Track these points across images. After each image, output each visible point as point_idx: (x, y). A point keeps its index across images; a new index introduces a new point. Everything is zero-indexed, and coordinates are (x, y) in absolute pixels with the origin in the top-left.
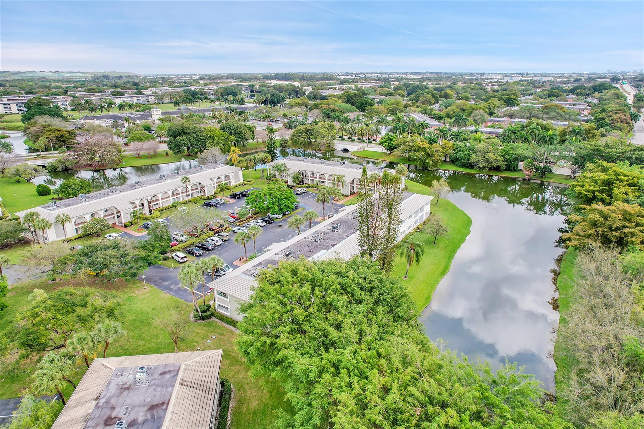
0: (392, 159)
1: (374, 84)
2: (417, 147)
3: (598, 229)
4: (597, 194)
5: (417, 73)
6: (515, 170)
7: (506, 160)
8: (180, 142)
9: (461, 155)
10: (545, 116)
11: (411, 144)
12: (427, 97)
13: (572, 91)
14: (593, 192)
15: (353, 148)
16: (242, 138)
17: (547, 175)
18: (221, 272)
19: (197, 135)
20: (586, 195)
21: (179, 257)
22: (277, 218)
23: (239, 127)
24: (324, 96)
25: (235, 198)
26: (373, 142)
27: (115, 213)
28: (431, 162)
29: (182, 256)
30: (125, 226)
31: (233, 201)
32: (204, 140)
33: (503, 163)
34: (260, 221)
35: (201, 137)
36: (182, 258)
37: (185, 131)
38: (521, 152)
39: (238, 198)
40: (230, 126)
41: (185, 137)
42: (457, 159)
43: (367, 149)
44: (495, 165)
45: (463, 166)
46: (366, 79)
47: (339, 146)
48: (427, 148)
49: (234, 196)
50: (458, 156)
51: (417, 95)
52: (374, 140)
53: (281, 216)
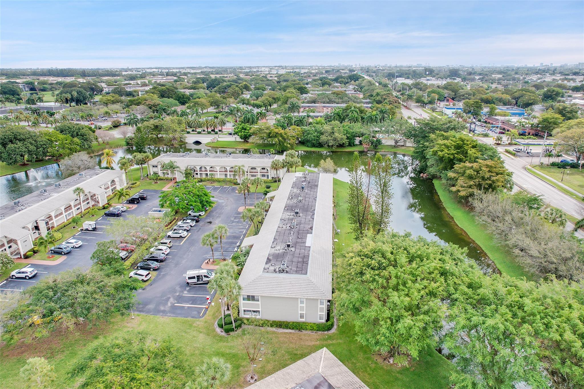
0: (246, 146)
1: (165, 78)
2: (275, 134)
3: (475, 181)
4: (456, 155)
5: (192, 67)
6: (354, 145)
7: (348, 138)
8: (15, 151)
9: (310, 137)
10: (340, 100)
11: (268, 131)
12: (235, 89)
13: (336, 80)
14: (453, 154)
15: (205, 139)
16: (86, 140)
17: (379, 147)
18: (205, 279)
19: (35, 141)
20: (449, 157)
21: (142, 275)
22: (200, 215)
23: (81, 128)
24: (130, 92)
25: (134, 203)
26: (219, 133)
27: (6, 244)
28: (289, 145)
29: (146, 274)
30: (26, 257)
31: (134, 206)
32: (45, 146)
33: (346, 140)
34: (189, 221)
35: (42, 143)
36: (146, 276)
37: (19, 137)
38: (357, 130)
39: (138, 203)
40: (69, 128)
41: (20, 144)
42: (308, 141)
43: (219, 139)
44: (341, 142)
45: (314, 146)
46: (153, 74)
47: (190, 139)
48: (283, 134)
49: (132, 201)
50: (308, 138)
51: (220, 87)
52: (220, 131)
53: (204, 213)
